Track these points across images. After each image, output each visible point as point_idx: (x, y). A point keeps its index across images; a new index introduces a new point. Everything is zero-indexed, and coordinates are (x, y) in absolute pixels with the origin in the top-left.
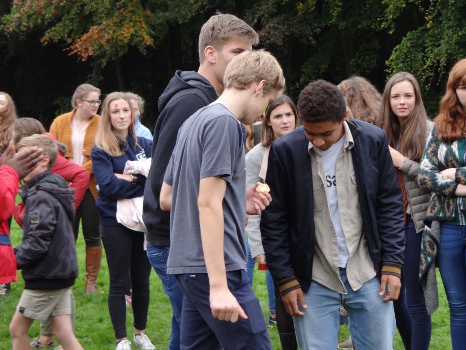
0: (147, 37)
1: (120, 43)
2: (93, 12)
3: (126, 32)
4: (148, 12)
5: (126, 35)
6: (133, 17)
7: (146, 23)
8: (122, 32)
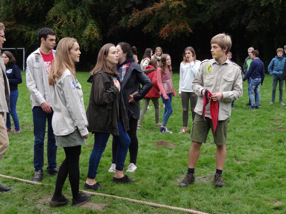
0: (190, 29)
1: (179, 32)
2: (162, 19)
3: (181, 27)
4: (188, 18)
5: (181, 28)
6: (182, 21)
7: (188, 23)
8: (179, 27)
